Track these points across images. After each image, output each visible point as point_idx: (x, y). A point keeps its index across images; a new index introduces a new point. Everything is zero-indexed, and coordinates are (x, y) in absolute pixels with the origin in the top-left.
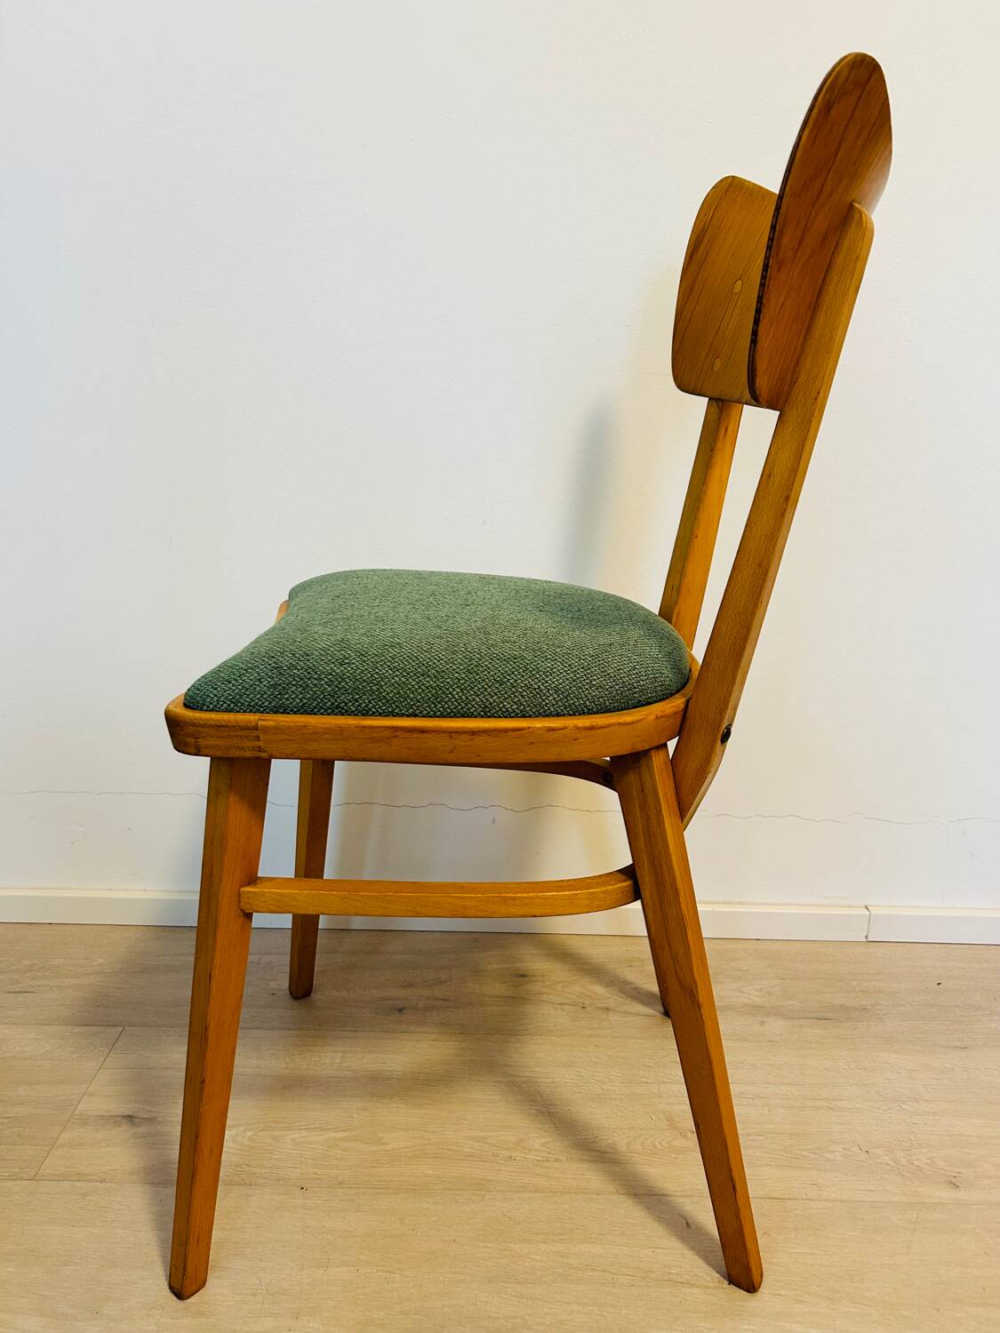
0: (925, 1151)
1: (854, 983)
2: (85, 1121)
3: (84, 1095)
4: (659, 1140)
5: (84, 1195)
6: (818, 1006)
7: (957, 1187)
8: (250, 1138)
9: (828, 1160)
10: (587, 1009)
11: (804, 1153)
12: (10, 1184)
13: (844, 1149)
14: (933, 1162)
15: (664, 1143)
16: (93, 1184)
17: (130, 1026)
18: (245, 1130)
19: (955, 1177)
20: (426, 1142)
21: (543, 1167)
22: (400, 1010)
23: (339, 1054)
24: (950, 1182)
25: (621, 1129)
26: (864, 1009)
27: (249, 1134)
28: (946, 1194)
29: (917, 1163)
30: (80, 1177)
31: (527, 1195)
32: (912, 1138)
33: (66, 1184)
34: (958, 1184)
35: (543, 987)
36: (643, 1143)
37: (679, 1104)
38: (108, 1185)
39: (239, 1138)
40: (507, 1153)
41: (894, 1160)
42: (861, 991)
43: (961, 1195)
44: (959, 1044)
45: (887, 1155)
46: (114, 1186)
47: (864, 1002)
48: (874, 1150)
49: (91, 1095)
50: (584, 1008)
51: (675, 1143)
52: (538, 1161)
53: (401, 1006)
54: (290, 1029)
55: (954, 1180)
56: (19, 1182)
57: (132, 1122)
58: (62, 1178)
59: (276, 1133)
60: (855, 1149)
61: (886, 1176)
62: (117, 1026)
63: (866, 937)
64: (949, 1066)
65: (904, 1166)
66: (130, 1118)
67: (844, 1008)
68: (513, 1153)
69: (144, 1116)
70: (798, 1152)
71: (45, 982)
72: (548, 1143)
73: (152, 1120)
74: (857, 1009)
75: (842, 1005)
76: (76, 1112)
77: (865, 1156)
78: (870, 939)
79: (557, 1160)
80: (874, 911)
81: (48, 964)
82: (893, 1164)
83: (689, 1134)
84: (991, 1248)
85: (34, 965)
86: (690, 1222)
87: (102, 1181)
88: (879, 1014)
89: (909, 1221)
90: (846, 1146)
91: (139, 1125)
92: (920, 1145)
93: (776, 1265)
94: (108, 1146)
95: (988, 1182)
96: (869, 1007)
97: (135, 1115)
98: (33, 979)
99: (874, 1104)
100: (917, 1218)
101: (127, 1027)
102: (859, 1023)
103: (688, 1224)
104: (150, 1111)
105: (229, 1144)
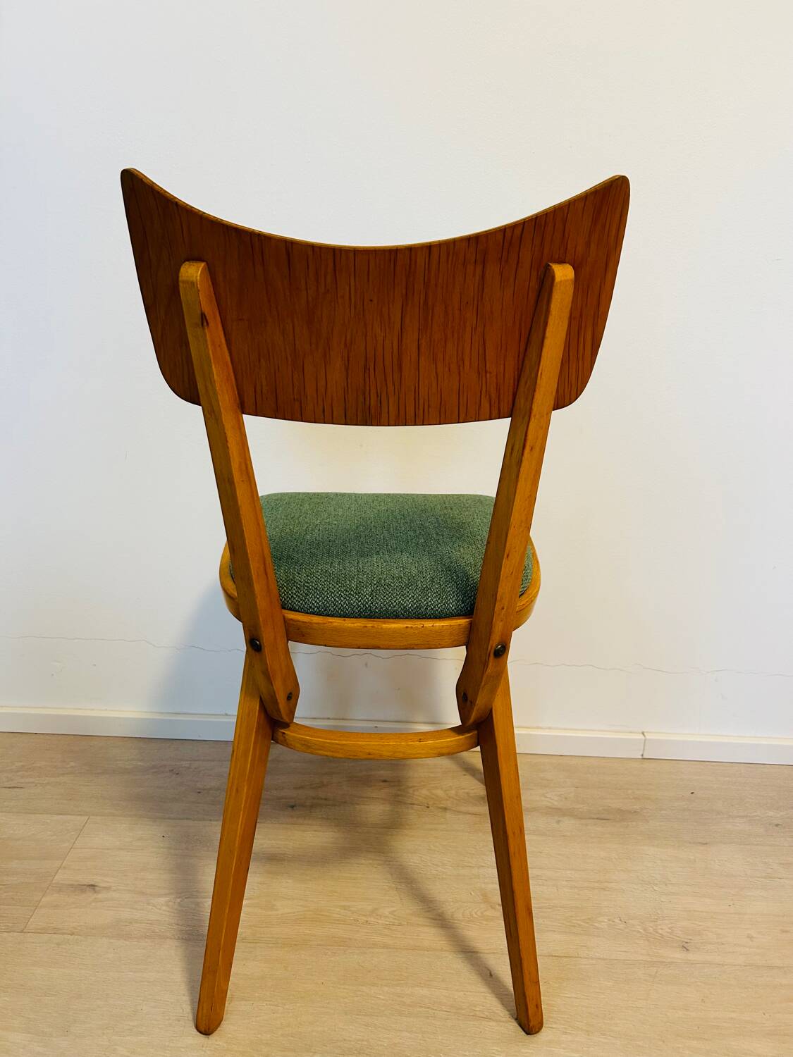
0: (667, 922)
1: (630, 791)
2: (60, 889)
3: (59, 868)
4: (476, 910)
5: (59, 945)
6: (601, 809)
7: (687, 950)
9: (597, 928)
10: (430, 808)
11: (579, 922)
12: (5, 935)
13: (609, 920)
14: (673, 930)
15: (480, 913)
16: (66, 936)
17: (94, 815)
19: (687, 943)
20: (306, 909)
21: (392, 930)
22: (292, 807)
24: (683, 947)
25: (449, 901)
26: (635, 812)
28: (678, 955)
29: (660, 931)
30: (56, 931)
31: (377, 950)
32: (659, 912)
33: (46, 936)
34: (689, 948)
36: (463, 913)
37: (493, 883)
38: (76, 937)
40: (364, 919)
41: (645, 930)
43: (691, 956)
44: (702, 841)
45: (639, 925)
46: (80, 937)
47: (636, 807)
48: (630, 921)
49: (65, 868)
50: (428, 807)
51: (487, 913)
52: (387, 925)
53: (293, 804)
54: (210, 820)
55: (686, 945)
56: (11, 934)
57: (94, 889)
60: (617, 921)
62: (84, 815)
63: (642, 755)
64: (692, 857)
65: (650, 933)
66: (93, 886)
67: (620, 811)
68: (369, 919)
69: (101, 885)
70: (575, 922)
71: (32, 780)
72: (395, 911)
73: (108, 889)
74: (630, 812)
75: (619, 809)
76: (54, 882)
77: (622, 926)
78: (645, 757)
79: (400, 925)
80: (648, 736)
81: (34, 765)
82: (643, 932)
83: (498, 906)
84: (707, 997)
85: (23, 766)
86: (492, 972)
87: (72, 934)
88: (645, 816)
89: (650, 975)
90: (610, 918)
91: (99, 892)
92: (664, 918)
93: (551, 1006)
94: (77, 907)
95: (710, 947)
96: (638, 810)
97: (96, 884)
98: (23, 777)
99: (634, 886)
100: (656, 972)
101: (91, 816)
102: (630, 823)
103: (491, 975)
104: (106, 882)
105: (164, 908)
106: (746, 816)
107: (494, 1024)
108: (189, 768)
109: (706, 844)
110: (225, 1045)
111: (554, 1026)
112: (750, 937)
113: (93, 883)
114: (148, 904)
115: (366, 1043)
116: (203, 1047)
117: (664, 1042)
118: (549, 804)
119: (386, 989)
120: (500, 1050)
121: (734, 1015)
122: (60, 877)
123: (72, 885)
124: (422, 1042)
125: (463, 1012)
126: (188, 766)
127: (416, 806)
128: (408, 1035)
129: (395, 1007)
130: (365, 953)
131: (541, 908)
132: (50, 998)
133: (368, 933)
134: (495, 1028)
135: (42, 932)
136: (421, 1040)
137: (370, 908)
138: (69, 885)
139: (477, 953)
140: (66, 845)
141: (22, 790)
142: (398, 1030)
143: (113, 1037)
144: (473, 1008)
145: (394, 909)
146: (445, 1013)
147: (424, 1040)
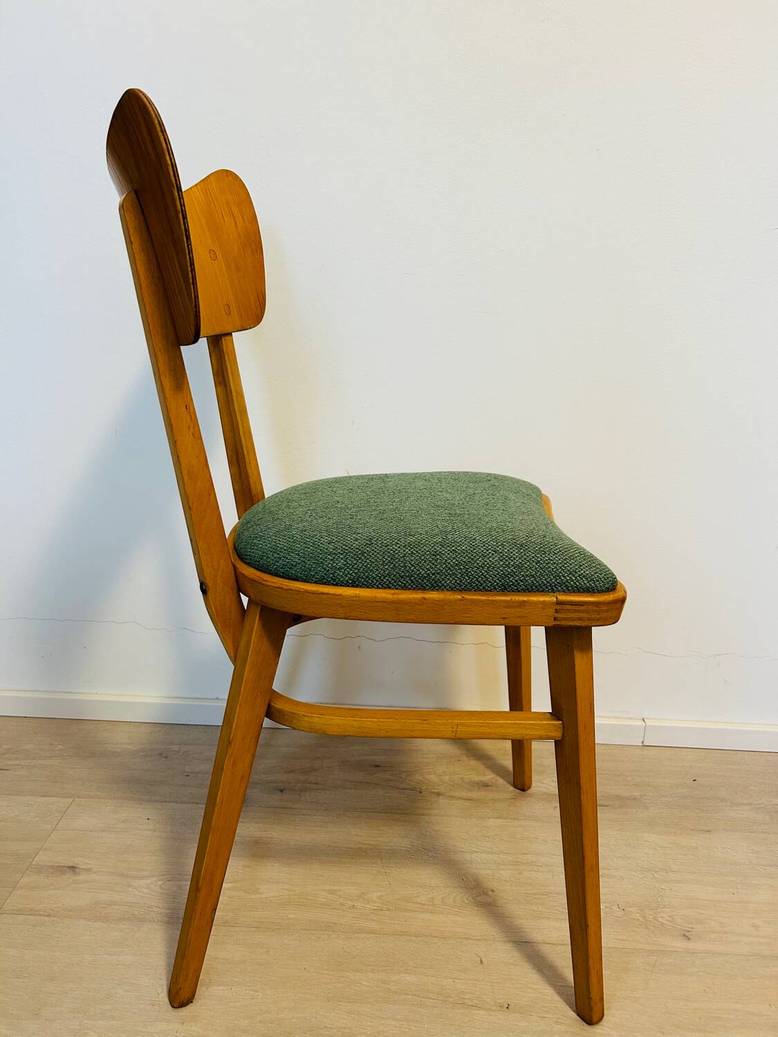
0: (667, 910)
1: (629, 778)
2: (39, 870)
3: (40, 849)
4: (468, 896)
5: (34, 926)
7: (689, 939)
8: (161, 886)
10: (423, 793)
13: (607, 907)
14: (673, 919)
15: (471, 899)
16: (42, 918)
17: (78, 797)
18: (158, 881)
19: (688, 931)
20: (291, 893)
21: (378, 915)
22: (281, 791)
24: (684, 935)
25: (440, 886)
26: (634, 799)
27: (160, 883)
28: (680, 944)
29: (660, 920)
30: (32, 912)
31: (363, 936)
32: (659, 900)
33: (22, 917)
34: (691, 937)
35: (392, 775)
36: (455, 898)
37: (486, 869)
38: (53, 918)
40: (350, 903)
41: (644, 918)
42: (633, 785)
43: (691, 945)
44: (704, 828)
45: (638, 913)
46: (56, 919)
47: (635, 794)
48: (628, 908)
49: (46, 849)
50: (421, 792)
51: (478, 899)
52: (374, 910)
53: (282, 788)
54: (197, 804)
55: (687, 934)
57: (74, 871)
58: (20, 912)
60: (615, 908)
61: (635, 929)
62: (70, 797)
63: (643, 742)
64: (695, 845)
65: (651, 921)
66: (73, 868)
67: (620, 798)
68: (356, 904)
69: (83, 867)
71: (17, 762)
72: (381, 896)
73: (88, 870)
74: (629, 799)
75: (618, 796)
76: (33, 863)
77: (621, 913)
78: (645, 744)
79: (389, 910)
80: (649, 722)
81: (22, 748)
82: (643, 920)
83: (490, 892)
84: (710, 988)
85: (11, 749)
86: (483, 960)
87: (48, 916)
88: (645, 803)
89: (649, 964)
90: (608, 905)
91: (79, 874)
92: (665, 907)
93: (544, 995)
94: (55, 889)
95: (713, 936)
96: (638, 797)
97: (77, 866)
98: (9, 759)
99: (634, 873)
100: (656, 961)
101: (76, 799)
102: (629, 810)
103: (481, 962)
104: (88, 864)
105: (145, 891)
106: (751, 804)
107: (483, 1012)
108: (179, 752)
109: (709, 831)
111: (546, 1016)
112: (756, 927)
113: (71, 864)
114: (129, 886)
115: (347, 1031)
116: (177, 1032)
118: (545, 790)
119: (371, 975)
121: (738, 1006)
122: (41, 859)
123: (52, 867)
124: (407, 1030)
125: (451, 1000)
126: (177, 749)
127: (408, 791)
128: (393, 1023)
129: (380, 994)
130: (351, 938)
131: (535, 894)
132: (21, 980)
133: (354, 917)
134: (485, 1017)
135: (18, 913)
136: (406, 1028)
137: (358, 892)
138: (49, 866)
139: (467, 939)
140: (48, 826)
141: (8, 772)
142: (383, 1018)
143: (85, 1021)
144: (462, 996)
145: (383, 894)
146: (432, 1000)
147: (409, 1029)
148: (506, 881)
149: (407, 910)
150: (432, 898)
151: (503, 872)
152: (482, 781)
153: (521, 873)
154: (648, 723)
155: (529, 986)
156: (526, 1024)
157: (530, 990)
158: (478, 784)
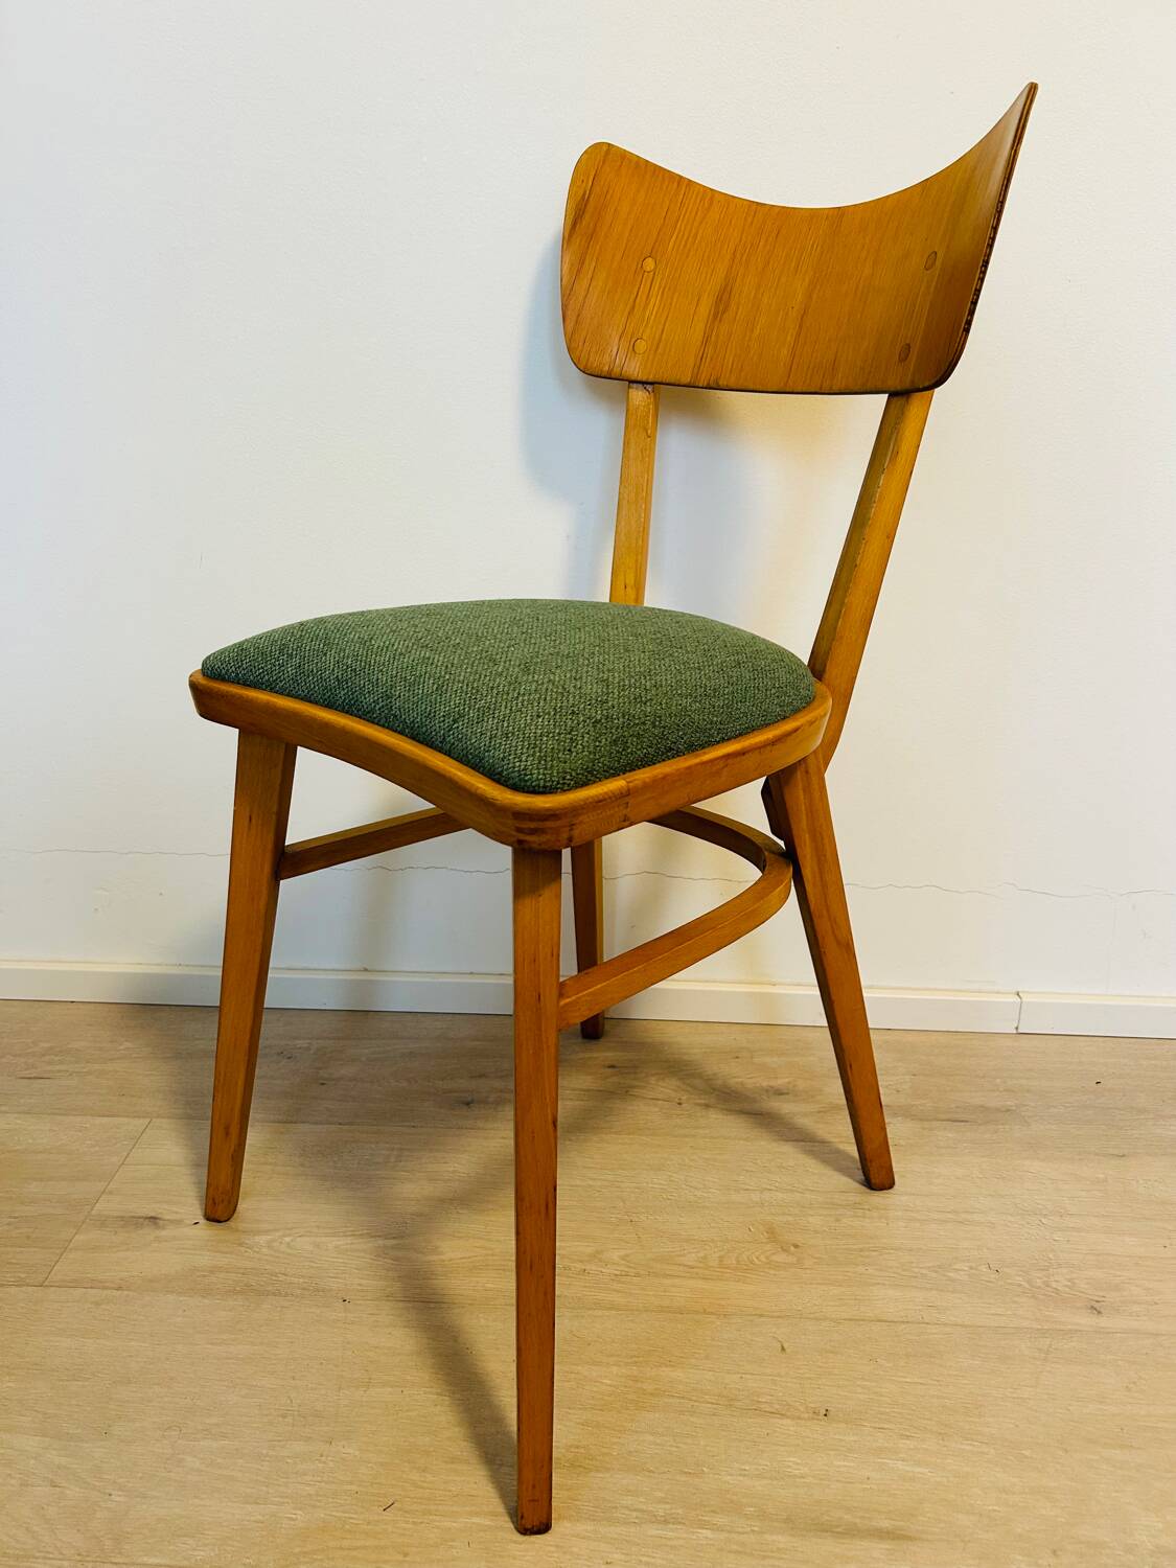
0: (1065, 1271)
1: (998, 1080)
2: (102, 1222)
3: (103, 1193)
4: (757, 1253)
5: (97, 1304)
6: (953, 1106)
7: (1099, 1312)
8: (288, 1244)
9: (953, 1280)
10: (683, 1105)
11: (924, 1271)
12: (13, 1290)
13: (971, 1268)
14: (1074, 1283)
15: (763, 1258)
16: (109, 1292)
17: (158, 1117)
18: (284, 1236)
19: (1097, 1301)
20: (490, 1252)
21: (623, 1283)
22: (468, 1104)
23: (395, 1153)
24: (1092, 1308)
25: (713, 1241)
26: (1008, 1110)
27: (287, 1239)
28: (1087, 1321)
29: (1054, 1285)
30: (95, 1284)
31: (600, 1313)
32: (1051, 1256)
33: (79, 1292)
34: (1102, 1310)
35: (635, 1079)
36: (737, 1257)
37: (784, 1214)
38: (126, 1293)
39: (275, 1244)
40: (579, 1266)
41: (1029, 1282)
42: (1005, 1090)
43: (1103, 1322)
44: (1116, 1152)
45: (1019, 1276)
46: (131, 1293)
47: (1009, 1103)
48: (1005, 1270)
49: (111, 1193)
50: (680, 1104)
51: (774, 1258)
52: (616, 1275)
53: (469, 1099)
54: (340, 1124)
55: (1096, 1305)
56: (24, 1288)
57: (156, 1224)
58: (75, 1284)
59: (318, 1240)
60: (984, 1269)
61: (1016, 1299)
62: (144, 1117)
63: (1017, 1028)
64: (1101, 1176)
65: (1039, 1287)
66: (153, 1219)
67: (984, 1109)
68: (588, 1267)
69: (167, 1217)
70: (916, 1270)
71: (63, 1067)
72: (627, 1256)
73: (178, 1222)
74: (998, 1110)
75: (982, 1106)
76: (93, 1212)
77: (994, 1276)
78: (1021, 1031)
79: (637, 1275)
80: (1026, 998)
81: (70, 1046)
82: (1027, 1286)
83: (792, 1248)
84: (1134, 1383)
85: (51, 1048)
86: (786, 1346)
87: (119, 1288)
88: (1024, 1117)
89: (1039, 1349)
90: (974, 1265)
91: (163, 1228)
92: (1059, 1265)
93: (882, 1396)
94: (128, 1250)
95: (1136, 1308)
96: (1014, 1108)
97: (159, 1216)
98: (50, 1063)
99: (1010, 1218)
100: (1050, 1346)
101: (154, 1120)
102: (1001, 1127)
103: (783, 1349)
104: (176, 1213)
105: (265, 1250)
107: (789, 1421)
108: (308, 1049)
109: (1123, 1156)
110: (357, 1453)
113: (153, 1214)
114: (241, 1245)
115: (582, 1451)
116: (322, 1456)
117: (1066, 1451)
119: (615, 1369)
120: (799, 1461)
122: (102, 1207)
123: (121, 1218)
124: (674, 1449)
125: (738, 1404)
126: (306, 1045)
127: (660, 1102)
128: (651, 1438)
129: (630, 1397)
130: (583, 1317)
131: (861, 1250)
132: (80, 1383)
133: (585, 1287)
134: (792, 1428)
135: (71, 1285)
136: (671, 1446)
137: (589, 1250)
138: (117, 1217)
139: (761, 1316)
140: (115, 1159)
141: (51, 1081)
142: (637, 1432)
143: (180, 1442)
144: (755, 1398)
145: (629, 1252)
146: (710, 1405)
147: (677, 1447)
148: (816, 1232)
149: (666, 1276)
150: (705, 1257)
151: (811, 1219)
152: (772, 1087)
153: (838, 1220)
154: (1024, 1000)
155: (858, 1383)
156: (855, 1438)
157: (859, 1390)
158: (767, 1091)
